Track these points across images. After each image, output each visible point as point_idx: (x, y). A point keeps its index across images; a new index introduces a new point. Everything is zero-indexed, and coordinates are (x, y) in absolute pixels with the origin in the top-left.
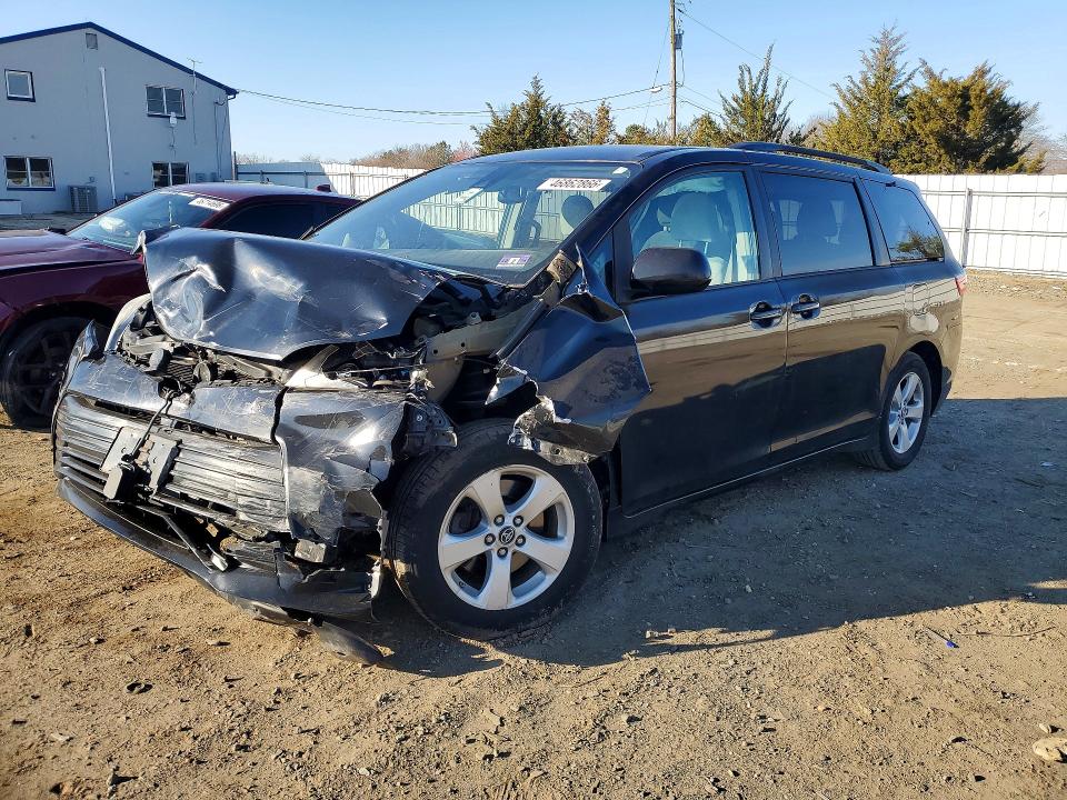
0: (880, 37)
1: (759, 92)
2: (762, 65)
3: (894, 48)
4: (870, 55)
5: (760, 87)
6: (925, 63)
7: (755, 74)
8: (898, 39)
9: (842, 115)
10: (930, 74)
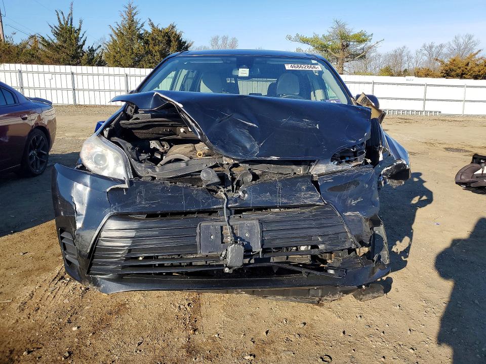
0: (127, 6)
1: (69, 25)
2: (69, 12)
3: (134, 12)
4: (124, 14)
5: (69, 23)
6: (150, 20)
7: (66, 16)
8: (135, 8)
9: (115, 41)
10: (152, 25)
